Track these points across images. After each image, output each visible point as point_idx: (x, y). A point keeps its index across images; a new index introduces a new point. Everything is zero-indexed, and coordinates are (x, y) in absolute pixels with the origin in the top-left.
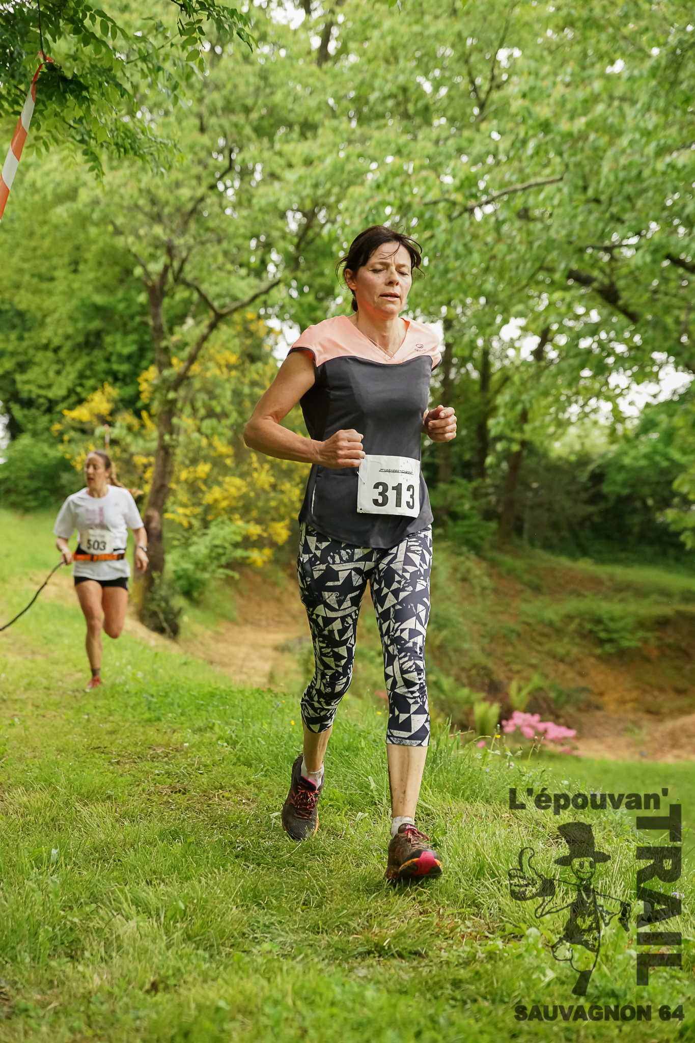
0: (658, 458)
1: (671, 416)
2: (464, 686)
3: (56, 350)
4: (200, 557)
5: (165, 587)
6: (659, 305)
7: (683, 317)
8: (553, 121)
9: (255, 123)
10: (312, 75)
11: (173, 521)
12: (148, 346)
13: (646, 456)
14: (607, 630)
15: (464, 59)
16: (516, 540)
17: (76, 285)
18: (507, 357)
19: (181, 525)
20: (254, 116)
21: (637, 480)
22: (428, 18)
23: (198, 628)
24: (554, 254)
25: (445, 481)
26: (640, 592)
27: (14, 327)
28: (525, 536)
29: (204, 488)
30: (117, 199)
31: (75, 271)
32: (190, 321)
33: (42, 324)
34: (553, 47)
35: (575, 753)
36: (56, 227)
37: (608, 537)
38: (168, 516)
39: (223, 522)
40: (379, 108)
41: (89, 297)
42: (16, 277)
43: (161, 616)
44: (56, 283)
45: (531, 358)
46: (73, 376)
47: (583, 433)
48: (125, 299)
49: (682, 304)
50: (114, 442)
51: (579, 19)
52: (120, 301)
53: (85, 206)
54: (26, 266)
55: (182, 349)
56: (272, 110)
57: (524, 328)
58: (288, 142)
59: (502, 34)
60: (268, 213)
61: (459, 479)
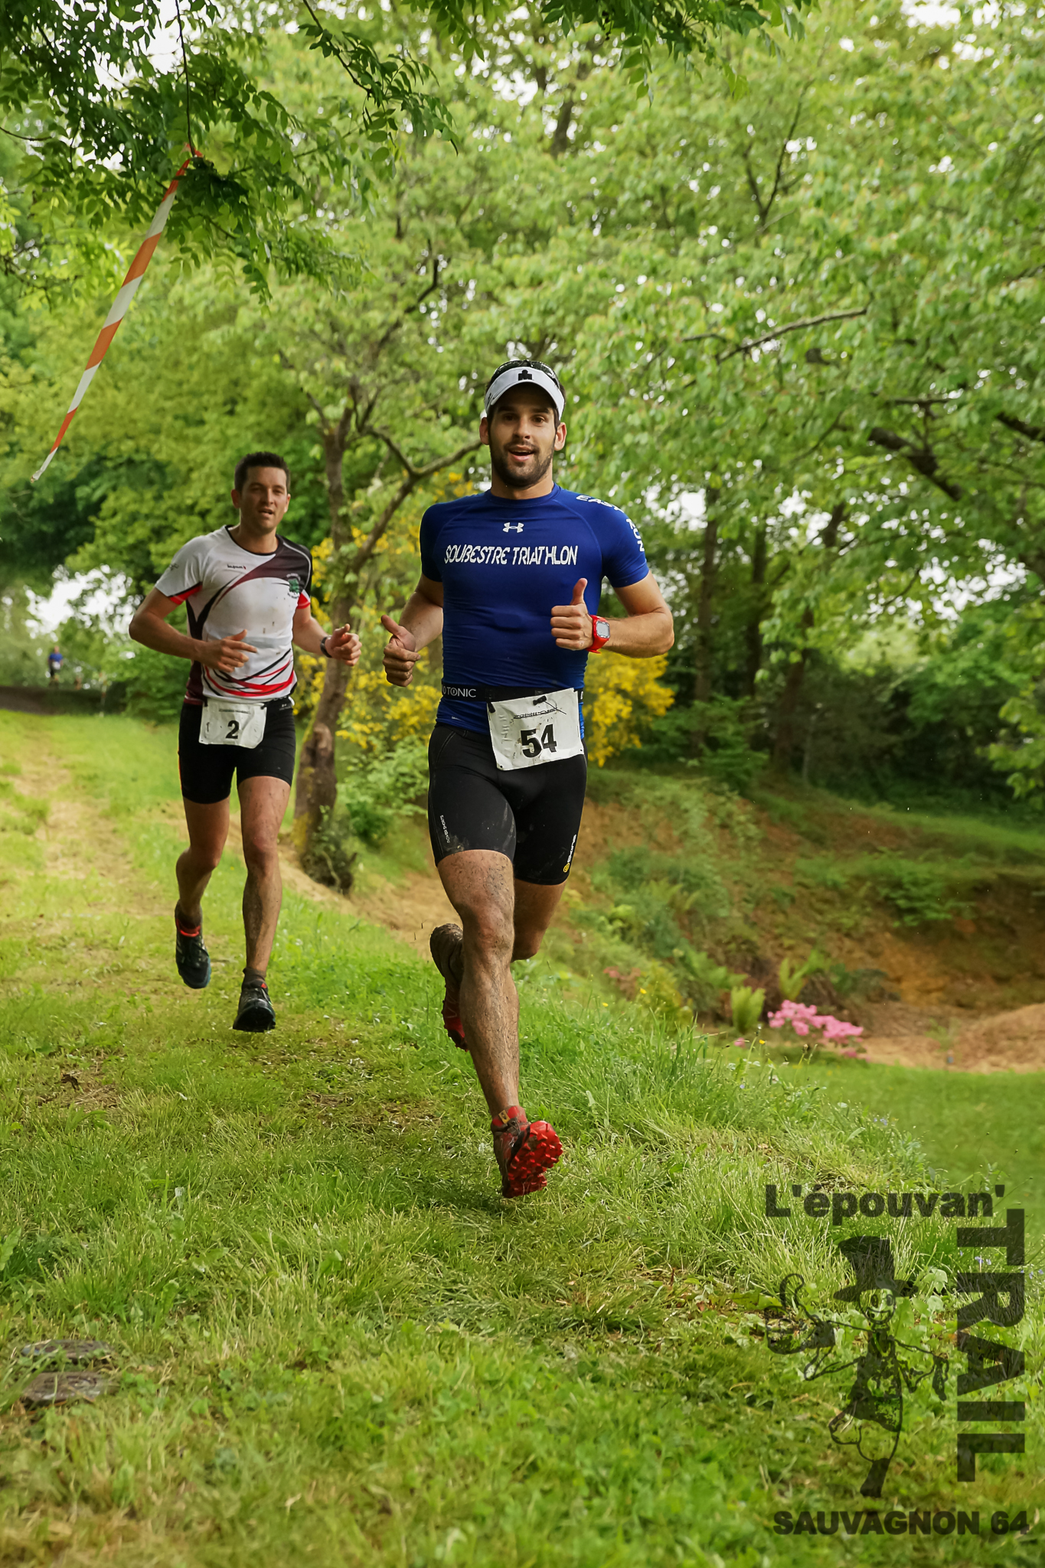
0: (980, 676)
1: (999, 621)
2: (719, 964)
3: (203, 514)
4: (382, 788)
5: (335, 825)
6: (988, 478)
7: (1018, 494)
8: (855, 237)
9: (467, 229)
11: (348, 741)
12: (321, 512)
13: (964, 673)
14: (908, 898)
15: (743, 152)
16: (792, 776)
17: (231, 432)
18: (789, 538)
19: (358, 745)
20: (467, 218)
21: (952, 701)
22: (695, 98)
23: (377, 880)
24: (853, 410)
25: (702, 699)
26: (953, 849)
27: (151, 483)
28: (805, 771)
29: (389, 699)
30: (287, 322)
31: (231, 413)
32: (377, 483)
33: (186, 481)
34: (858, 140)
35: (862, 1056)
36: (208, 356)
37: (914, 776)
38: (339, 733)
39: (412, 743)
40: (630, 213)
41: (248, 446)
42: (154, 419)
43: (330, 863)
44: (207, 427)
45: (818, 541)
47: (884, 640)
48: (293, 451)
49: (1017, 477)
51: (894, 103)
53: (246, 330)
54: (168, 404)
55: (367, 519)
56: (490, 211)
57: (810, 502)
58: (510, 255)
59: (792, 121)
60: (482, 344)
61: (720, 697)
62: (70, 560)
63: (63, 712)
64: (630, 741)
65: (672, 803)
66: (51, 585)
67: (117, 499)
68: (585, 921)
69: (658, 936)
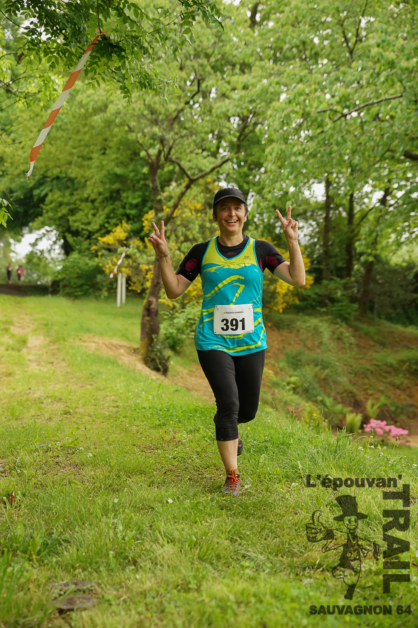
2: (339, 403)
3: (93, 201)
4: (180, 325)
5: (159, 344)
8: (396, 61)
9: (213, 64)
10: (247, 35)
11: (164, 303)
12: (147, 198)
15: (340, 24)
16: (369, 315)
17: (104, 163)
18: (364, 203)
19: (169, 306)
20: (212, 59)
23: (179, 368)
24: (396, 142)
25: (326, 279)
27: (68, 187)
28: (375, 312)
30: (130, 111)
31: (104, 154)
32: (174, 184)
33: (84, 186)
34: (395, 15)
35: (408, 444)
36: (93, 127)
38: (160, 300)
39: (194, 305)
40: (289, 54)
41: (112, 169)
42: (69, 158)
43: (158, 361)
44: (93, 161)
45: (378, 204)
46: (102, 217)
47: (410, 250)
48: (133, 171)
50: (127, 257)
52: (131, 172)
53: (112, 115)
54: (75, 151)
55: (169, 201)
56: (223, 55)
57: (374, 186)
58: (233, 75)
59: (363, 8)
60: (221, 118)
61: (335, 278)
62: (31, 224)
63: (30, 295)
64: (294, 300)
65: (314, 329)
66: (23, 236)
67: (53, 196)
68: (276, 385)
69: (310, 391)
